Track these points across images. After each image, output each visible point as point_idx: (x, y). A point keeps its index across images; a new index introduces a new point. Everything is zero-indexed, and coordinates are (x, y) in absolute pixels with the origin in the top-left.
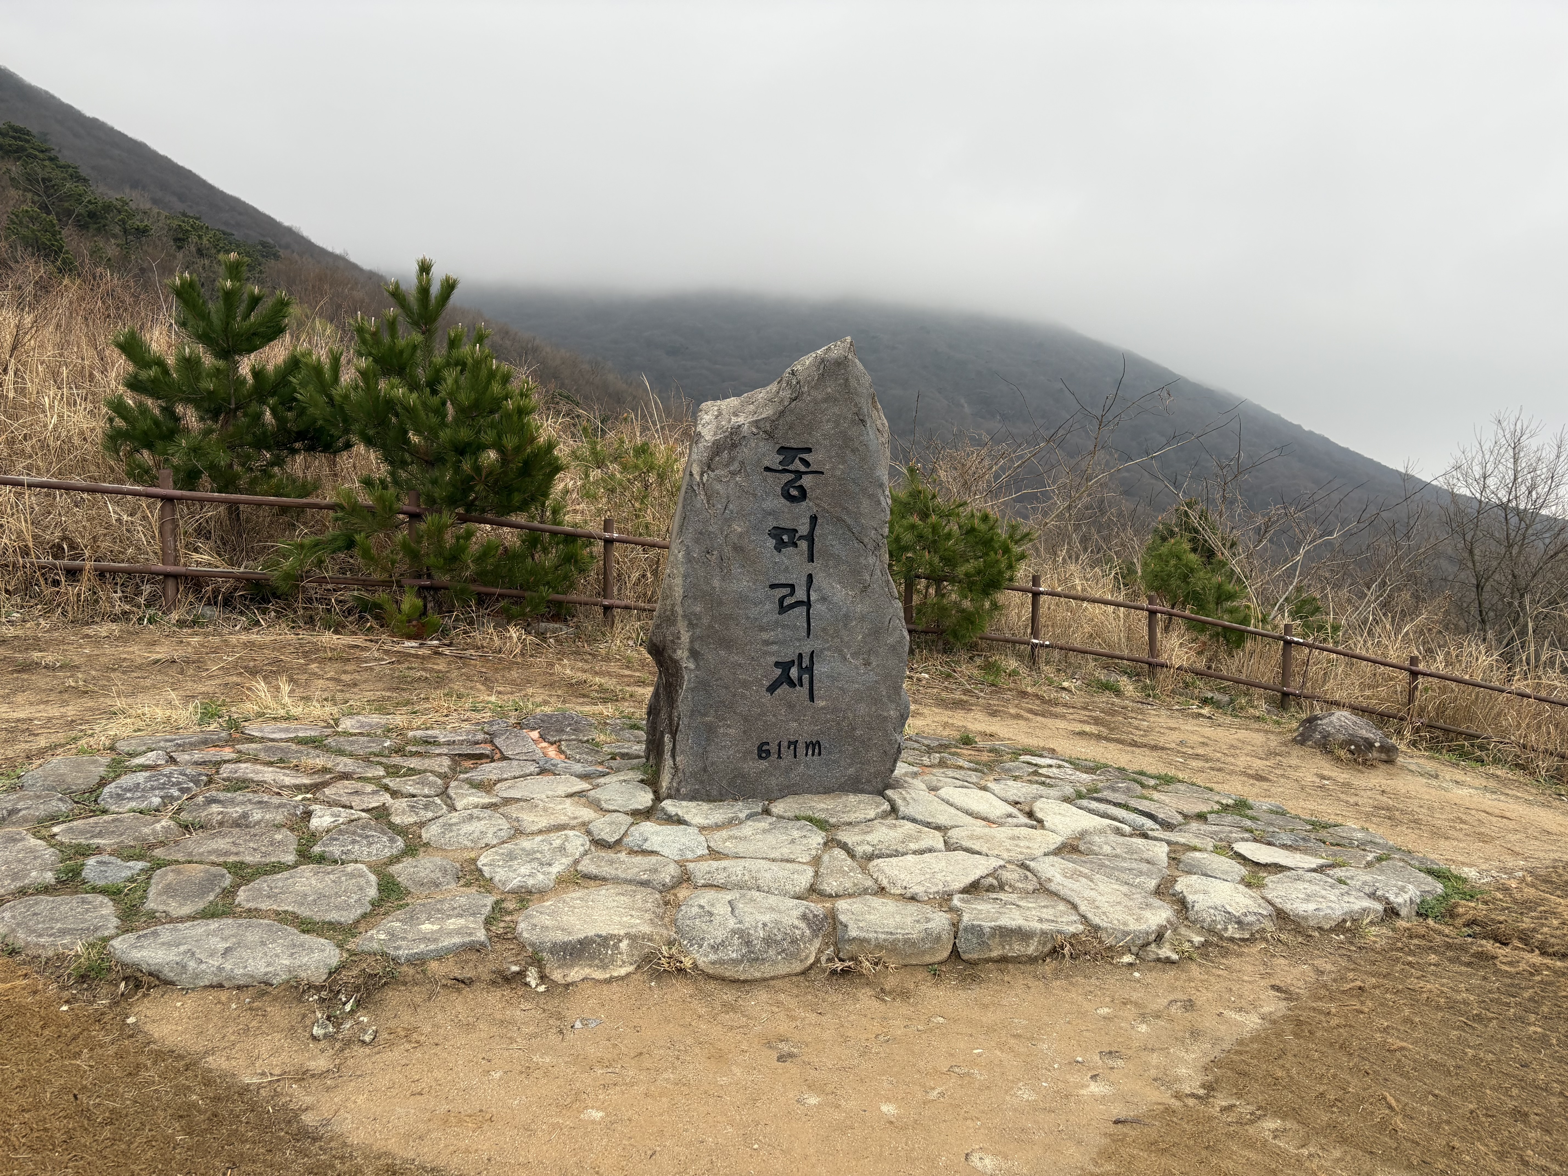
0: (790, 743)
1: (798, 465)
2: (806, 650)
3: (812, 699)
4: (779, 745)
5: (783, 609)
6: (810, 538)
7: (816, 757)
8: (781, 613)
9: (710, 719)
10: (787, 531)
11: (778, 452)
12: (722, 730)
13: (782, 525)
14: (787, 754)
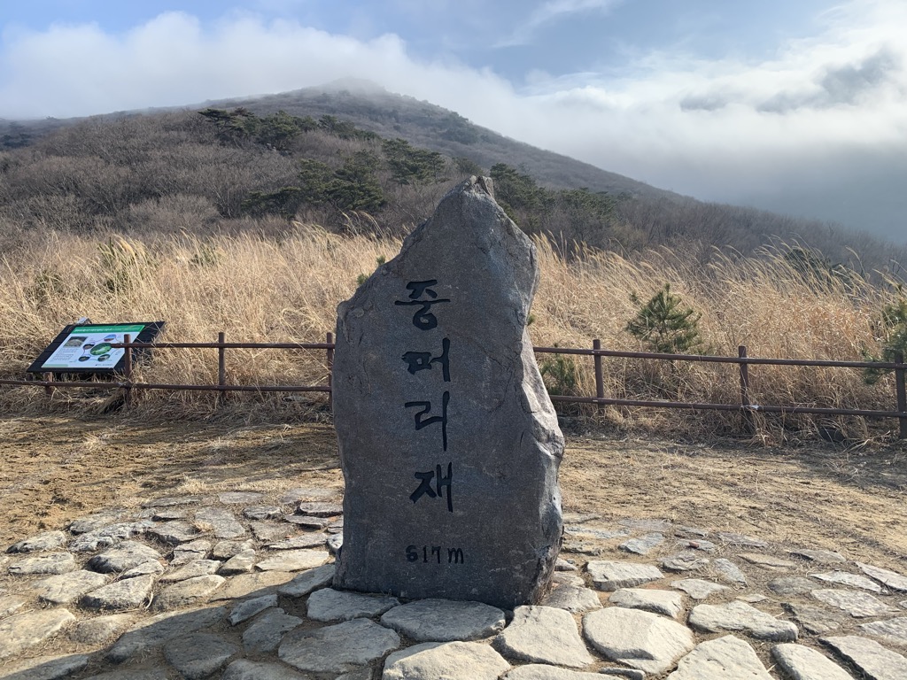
0: (434, 549)
1: (426, 297)
2: (444, 462)
3: (451, 509)
4: (425, 549)
5: (419, 425)
6: (444, 359)
7: (459, 564)
8: (418, 428)
9: (365, 521)
10: (419, 355)
11: (408, 287)
12: (376, 532)
13: (416, 350)
14: (432, 558)
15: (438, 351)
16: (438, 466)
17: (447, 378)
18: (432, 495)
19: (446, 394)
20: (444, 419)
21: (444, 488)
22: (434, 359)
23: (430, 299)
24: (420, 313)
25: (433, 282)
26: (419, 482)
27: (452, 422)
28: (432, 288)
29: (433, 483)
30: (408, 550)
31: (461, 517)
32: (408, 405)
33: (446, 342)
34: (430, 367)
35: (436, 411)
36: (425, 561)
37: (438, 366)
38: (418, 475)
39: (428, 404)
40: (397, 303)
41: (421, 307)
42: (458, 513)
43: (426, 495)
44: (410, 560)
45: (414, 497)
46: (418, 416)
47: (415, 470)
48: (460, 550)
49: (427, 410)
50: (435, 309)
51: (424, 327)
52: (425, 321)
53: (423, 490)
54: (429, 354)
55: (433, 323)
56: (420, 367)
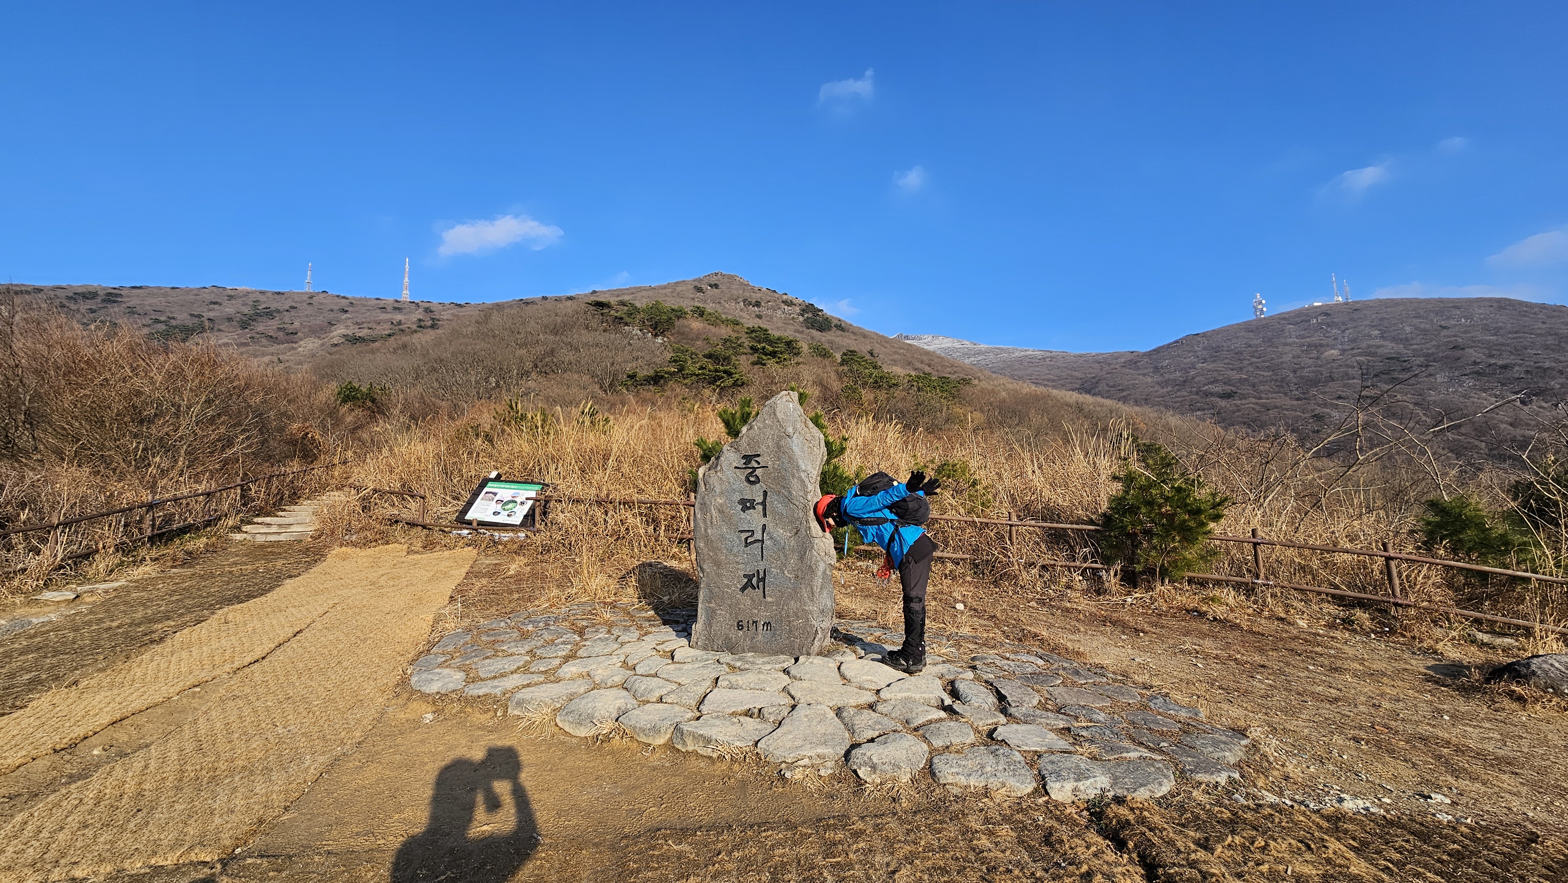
0: (754, 622)
1: (753, 465)
2: (761, 568)
3: (764, 597)
4: (748, 623)
5: (747, 544)
6: (763, 504)
7: (768, 632)
9: (712, 605)
10: (749, 501)
12: (719, 612)
13: (747, 498)
14: (753, 628)
15: (760, 499)
16: (758, 571)
17: (765, 515)
18: (754, 588)
19: (764, 526)
20: (763, 541)
21: (761, 584)
22: (758, 504)
23: (756, 465)
24: (751, 474)
25: (759, 455)
26: (746, 580)
27: (767, 542)
28: (757, 460)
29: (754, 581)
30: (738, 623)
31: (770, 603)
32: (742, 531)
33: (765, 493)
34: (755, 509)
35: (758, 536)
36: (748, 630)
37: (760, 508)
38: (745, 576)
39: (753, 531)
40: (736, 468)
41: (750, 471)
42: (769, 599)
43: (750, 588)
44: (739, 630)
45: (743, 589)
46: (746, 539)
47: (743, 573)
48: (769, 623)
49: (752, 536)
50: (759, 472)
51: (753, 483)
52: (753, 480)
53: (748, 585)
54: (755, 501)
55: (758, 480)
56: (749, 508)
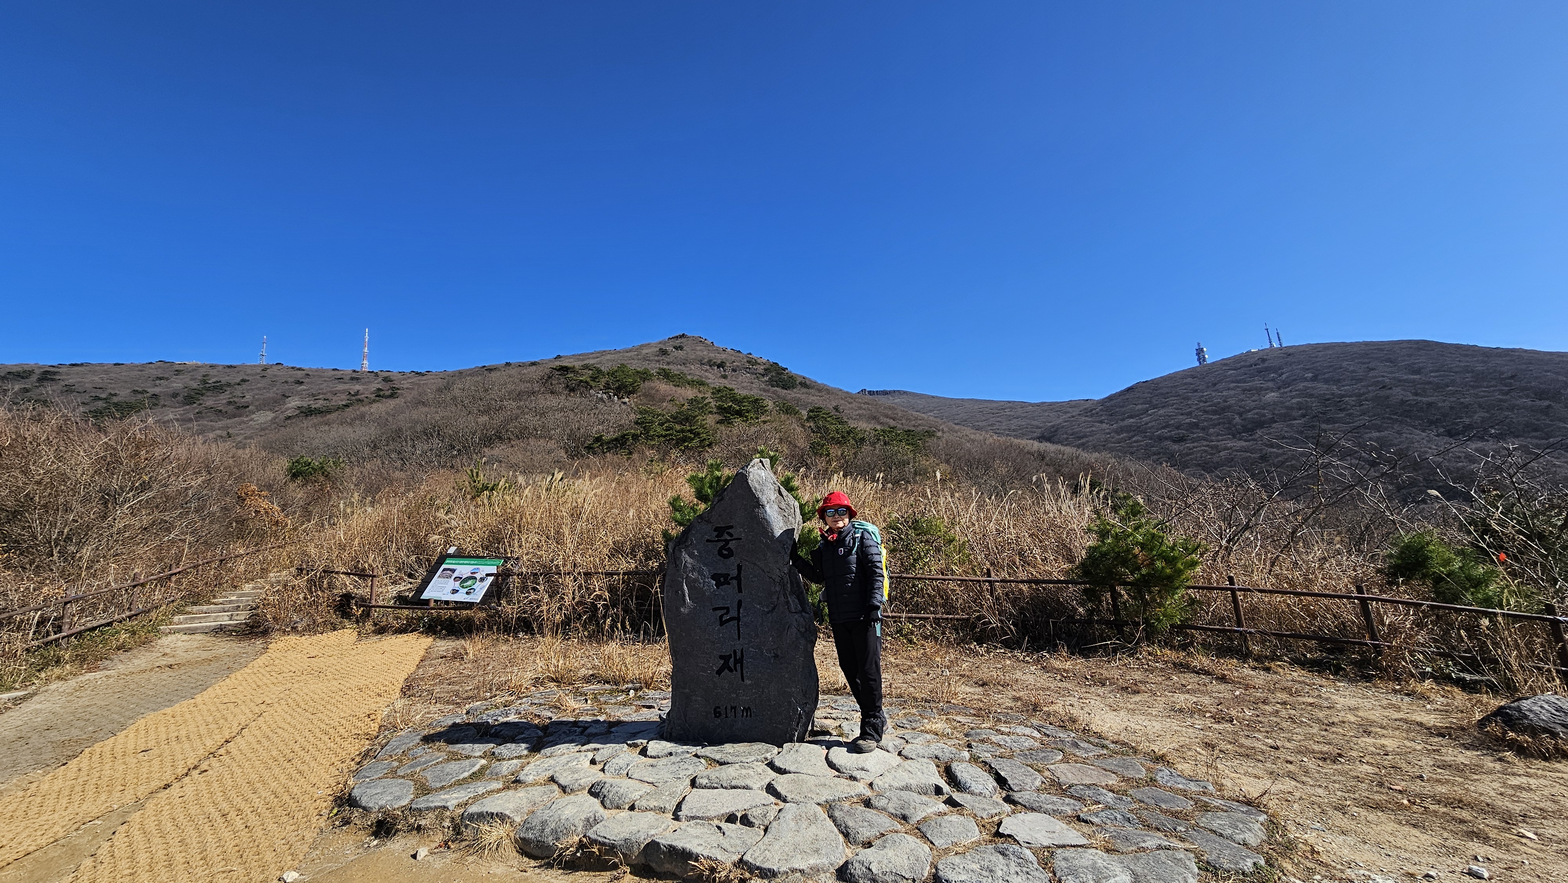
0: (732, 708)
2: (738, 648)
3: (743, 680)
4: (726, 709)
5: (722, 623)
6: (738, 578)
7: (749, 718)
8: (721, 625)
9: (687, 691)
10: (722, 575)
11: (715, 530)
12: (694, 698)
13: (719, 572)
14: (731, 715)
15: (734, 573)
16: (735, 652)
17: (740, 591)
18: (731, 670)
19: (740, 603)
20: (738, 619)
21: (738, 665)
22: (732, 578)
23: (729, 538)
24: (723, 548)
25: (731, 527)
26: (722, 662)
27: (744, 621)
28: (730, 531)
29: (731, 662)
30: (715, 710)
31: (750, 685)
32: (715, 609)
33: (739, 568)
34: (729, 584)
35: (733, 613)
36: (726, 717)
37: (735, 582)
38: (721, 657)
39: (728, 609)
40: (708, 541)
41: (722, 544)
42: (748, 682)
43: (726, 671)
44: (716, 716)
45: (719, 672)
46: (721, 617)
47: (719, 654)
48: (749, 708)
49: (727, 613)
50: (731, 544)
51: (726, 557)
52: (725, 553)
53: (725, 667)
54: (729, 575)
55: (731, 553)
56: (723, 584)
